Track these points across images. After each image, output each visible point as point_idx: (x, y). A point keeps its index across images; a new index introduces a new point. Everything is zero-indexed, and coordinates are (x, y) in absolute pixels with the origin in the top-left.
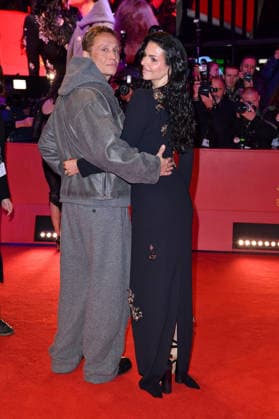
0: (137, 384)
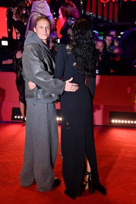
0: (63, 192)
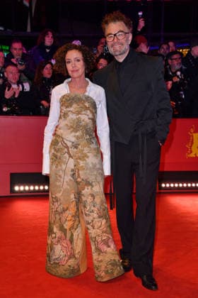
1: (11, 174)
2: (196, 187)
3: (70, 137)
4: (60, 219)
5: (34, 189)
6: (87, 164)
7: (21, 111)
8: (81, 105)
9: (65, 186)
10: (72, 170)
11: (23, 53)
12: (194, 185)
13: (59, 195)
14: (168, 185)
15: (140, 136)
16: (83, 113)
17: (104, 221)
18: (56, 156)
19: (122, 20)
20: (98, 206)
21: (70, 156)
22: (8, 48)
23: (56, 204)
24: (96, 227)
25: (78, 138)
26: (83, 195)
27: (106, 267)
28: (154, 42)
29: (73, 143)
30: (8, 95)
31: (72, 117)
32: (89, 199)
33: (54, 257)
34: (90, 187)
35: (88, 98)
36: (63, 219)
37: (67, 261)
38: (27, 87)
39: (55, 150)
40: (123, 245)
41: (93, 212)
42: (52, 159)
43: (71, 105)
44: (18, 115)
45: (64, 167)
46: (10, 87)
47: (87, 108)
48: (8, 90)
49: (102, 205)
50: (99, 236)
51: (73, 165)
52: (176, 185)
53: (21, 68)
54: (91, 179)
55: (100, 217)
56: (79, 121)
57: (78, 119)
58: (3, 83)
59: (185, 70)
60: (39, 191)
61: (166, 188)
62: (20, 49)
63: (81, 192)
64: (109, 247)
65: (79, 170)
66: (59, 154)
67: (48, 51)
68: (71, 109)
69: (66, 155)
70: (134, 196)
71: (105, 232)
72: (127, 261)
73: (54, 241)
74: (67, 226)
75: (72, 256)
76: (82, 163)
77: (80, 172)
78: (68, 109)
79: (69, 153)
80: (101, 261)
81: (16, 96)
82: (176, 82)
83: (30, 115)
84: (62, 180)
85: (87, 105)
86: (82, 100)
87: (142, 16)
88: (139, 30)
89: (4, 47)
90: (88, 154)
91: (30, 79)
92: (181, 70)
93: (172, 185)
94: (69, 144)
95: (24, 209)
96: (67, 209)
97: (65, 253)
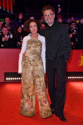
1: (5, 73)
2: (82, 78)
3: (31, 57)
4: (27, 92)
5: (14, 79)
6: (38, 68)
7: (9, 47)
8: (36, 44)
9: (29, 77)
10: (32, 71)
11: (10, 22)
12: (81, 78)
13: (26, 81)
14: (70, 78)
15: (58, 57)
16: (37, 47)
17: (44, 93)
18: (25, 65)
19: (51, 9)
20: (42, 86)
21: (31, 65)
22: (3, 20)
23: (25, 85)
24: (41, 95)
25: (35, 57)
26: (36, 81)
27: (45, 112)
28: (64, 17)
29: (33, 59)
30: (3, 40)
31: (32, 48)
32: (39, 83)
33: (25, 108)
34: (39, 78)
35: (39, 41)
36: (28, 91)
37: (30, 109)
38: (11, 36)
39: (25, 62)
40: (51, 103)
41: (40, 88)
42: (23, 66)
43: (32, 44)
44: (7, 48)
45: (28, 69)
46: (4, 36)
47: (39, 45)
48: (4, 38)
49: (44, 86)
50: (42, 99)
51: (32, 69)
52: (74, 78)
53: (9, 28)
54: (40, 75)
55: (43, 91)
56: (35, 50)
57: (35, 49)
58: (1, 34)
59: (78, 29)
60: (16, 80)
61: (69, 79)
62: (9, 20)
63: (35, 80)
64: (46, 103)
65: (34, 71)
66: (26, 64)
67: (20, 21)
68: (32, 45)
69: (30, 65)
70: (55, 82)
71: (45, 97)
72: (53, 109)
73: (25, 101)
74: (30, 94)
75: (32, 107)
76: (36, 68)
77: (35, 72)
78: (31, 45)
79: (31, 64)
80: (43, 109)
81: (7, 40)
82: (74, 34)
83: (13, 48)
84: (28, 75)
85: (39, 44)
86: (37, 42)
87: (60, 7)
88: (59, 12)
89: (2, 20)
90: (39, 64)
91: (13, 33)
92: (76, 29)
93: (72, 78)
94: (31, 60)
95: (10, 87)
96: (30, 87)
97: (29, 106)
